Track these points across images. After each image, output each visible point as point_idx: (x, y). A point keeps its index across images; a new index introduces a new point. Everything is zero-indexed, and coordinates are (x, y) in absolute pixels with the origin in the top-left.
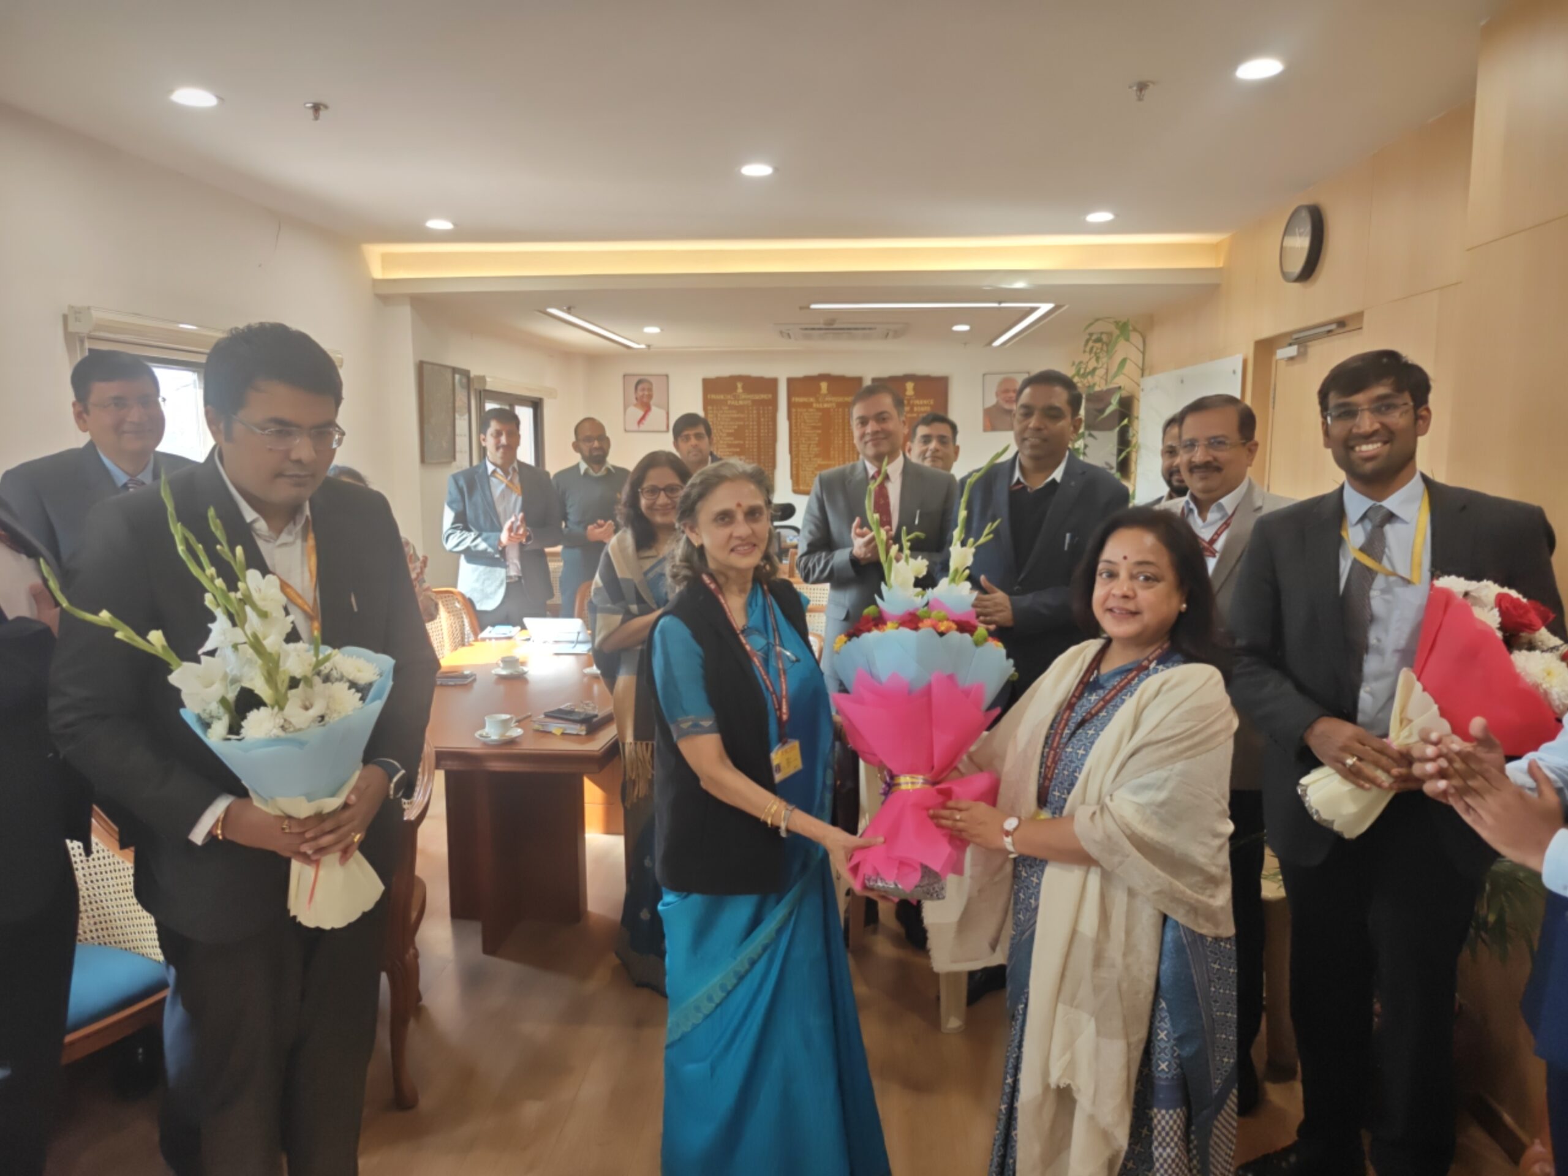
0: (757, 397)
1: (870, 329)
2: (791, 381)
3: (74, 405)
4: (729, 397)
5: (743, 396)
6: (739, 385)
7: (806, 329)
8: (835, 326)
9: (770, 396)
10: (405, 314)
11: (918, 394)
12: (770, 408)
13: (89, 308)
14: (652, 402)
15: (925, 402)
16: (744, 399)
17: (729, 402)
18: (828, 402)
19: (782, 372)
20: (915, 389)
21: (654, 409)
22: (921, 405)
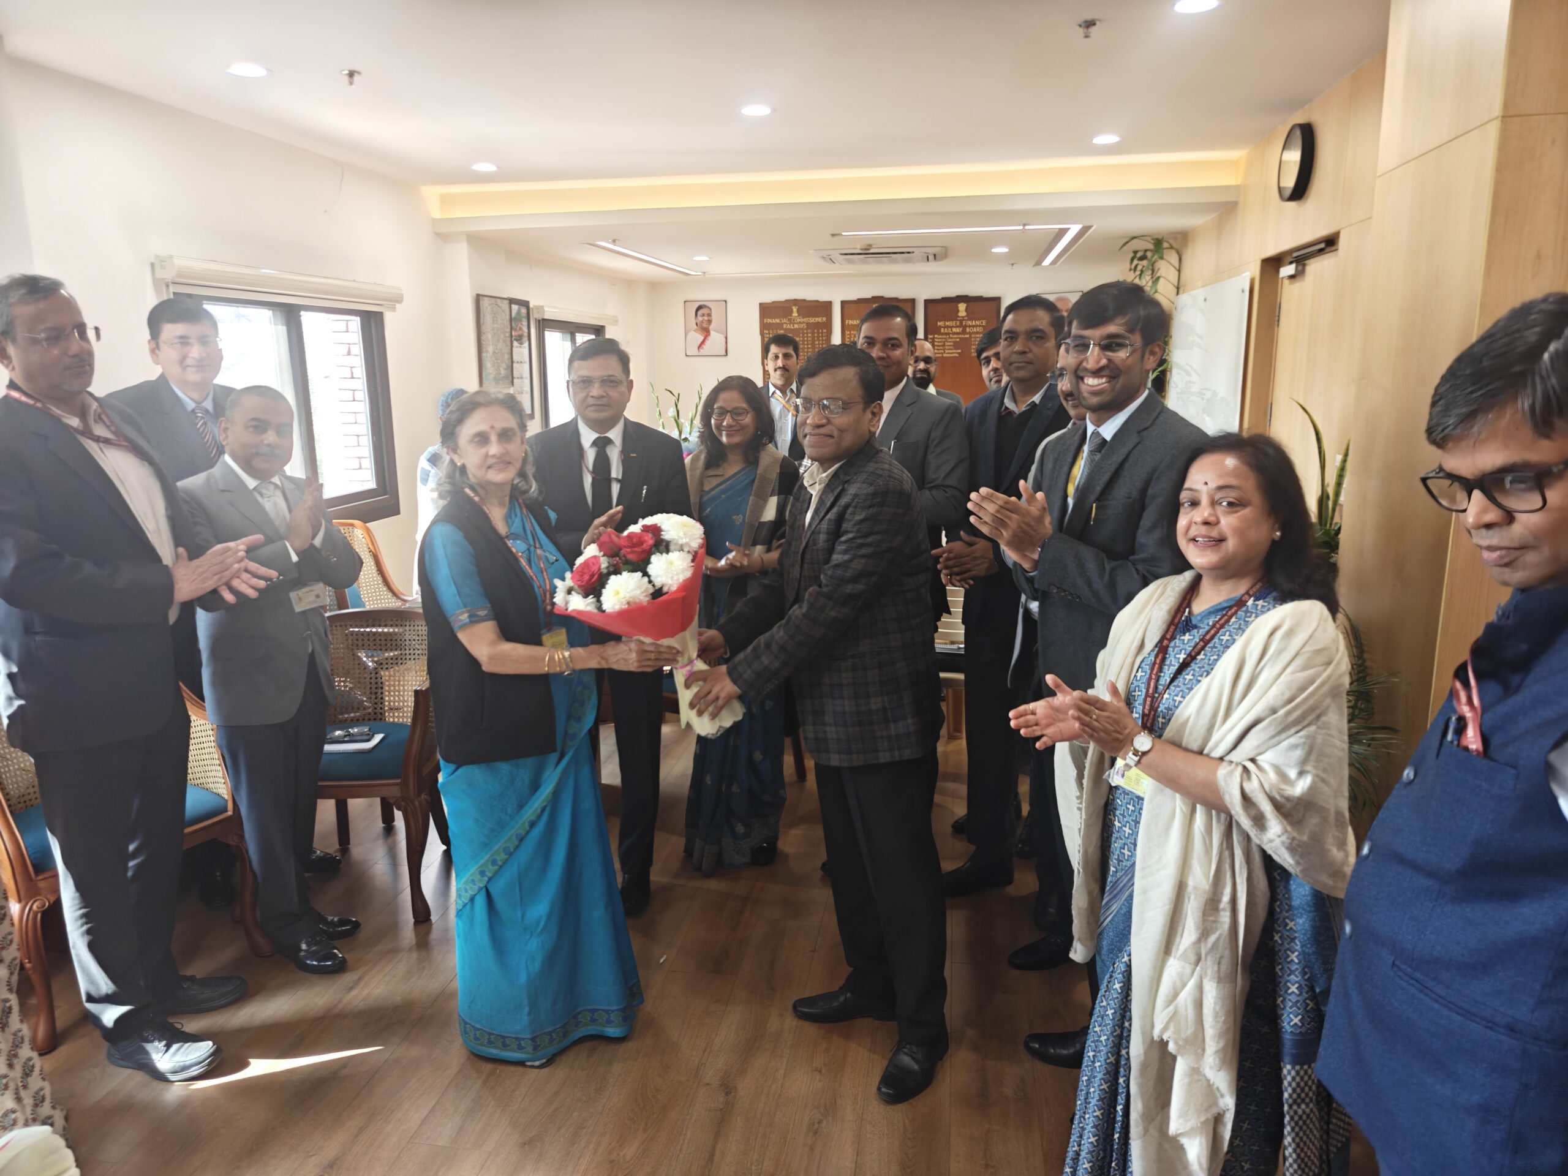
0: (812, 320)
1: (908, 253)
2: (843, 303)
3: (149, 342)
4: (785, 320)
5: (798, 320)
6: (795, 309)
7: (846, 254)
8: (872, 251)
9: (824, 319)
10: (461, 253)
11: (970, 315)
12: (825, 331)
13: (172, 257)
14: (711, 327)
15: (978, 323)
16: (800, 323)
17: (785, 326)
19: (836, 295)
20: (967, 310)
21: (712, 333)
22: (973, 326)
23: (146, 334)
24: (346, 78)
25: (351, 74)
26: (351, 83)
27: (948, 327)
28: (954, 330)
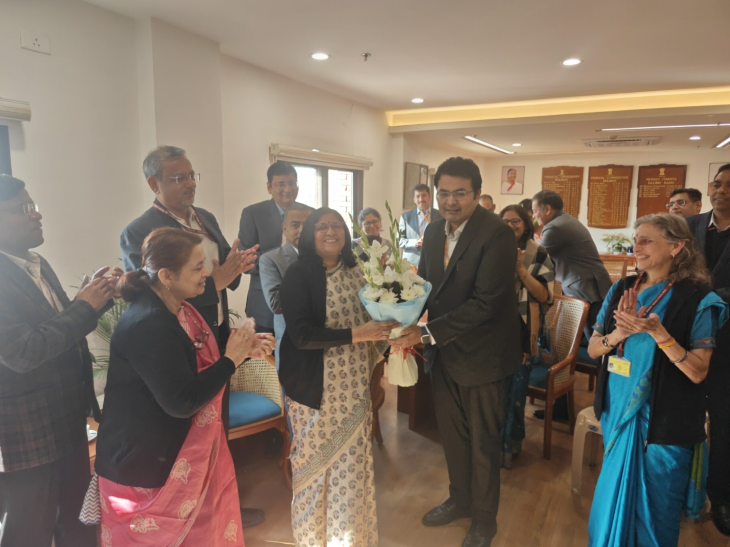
0: (572, 177)
1: (638, 140)
2: (591, 169)
3: (268, 183)
4: (556, 177)
5: (564, 177)
6: (562, 171)
7: (600, 142)
8: (617, 139)
9: (579, 176)
10: (401, 142)
11: (667, 174)
12: (578, 182)
14: (516, 180)
15: (671, 179)
16: (565, 178)
17: (556, 180)
18: (612, 179)
19: (586, 164)
20: (665, 172)
21: (516, 183)
22: (668, 181)
23: (266, 180)
24: (364, 58)
25: (366, 56)
26: (366, 60)
27: (652, 181)
28: (656, 183)
